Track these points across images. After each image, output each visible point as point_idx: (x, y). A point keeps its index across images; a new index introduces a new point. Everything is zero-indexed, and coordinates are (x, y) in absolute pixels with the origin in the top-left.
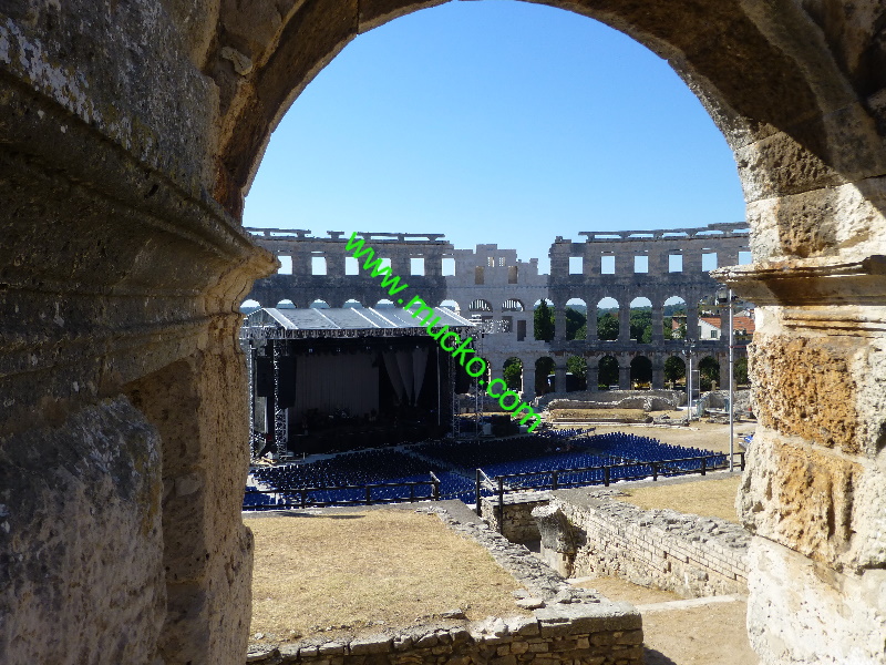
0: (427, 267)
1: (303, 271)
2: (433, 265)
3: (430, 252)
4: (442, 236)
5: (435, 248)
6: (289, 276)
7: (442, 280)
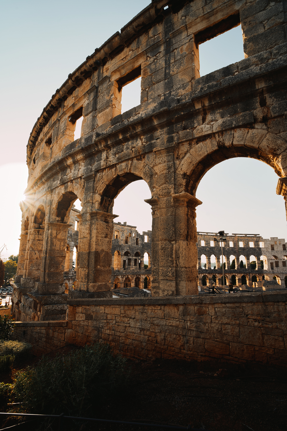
0: (255, 245)
1: (217, 246)
2: (257, 243)
3: (255, 240)
4: (259, 235)
5: (257, 239)
6: (214, 247)
7: (260, 249)
